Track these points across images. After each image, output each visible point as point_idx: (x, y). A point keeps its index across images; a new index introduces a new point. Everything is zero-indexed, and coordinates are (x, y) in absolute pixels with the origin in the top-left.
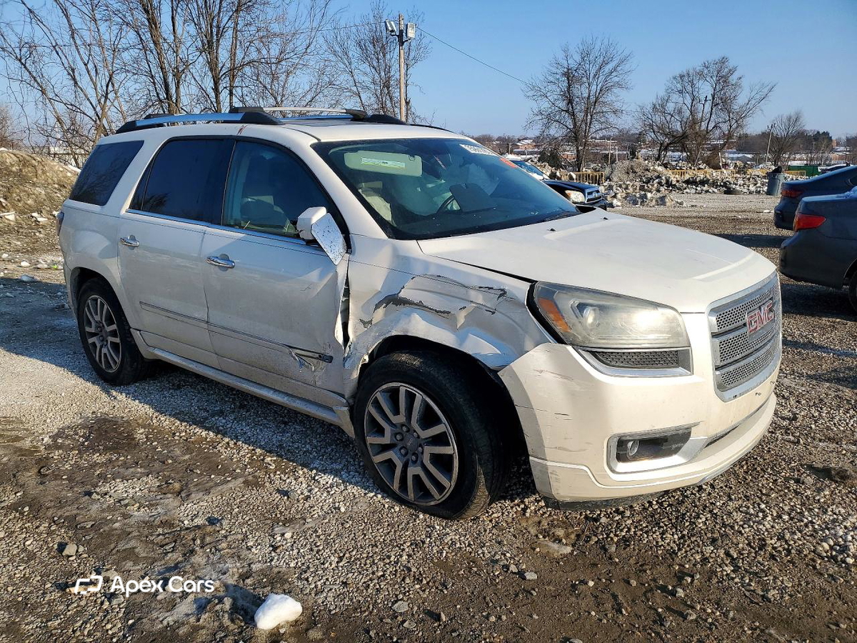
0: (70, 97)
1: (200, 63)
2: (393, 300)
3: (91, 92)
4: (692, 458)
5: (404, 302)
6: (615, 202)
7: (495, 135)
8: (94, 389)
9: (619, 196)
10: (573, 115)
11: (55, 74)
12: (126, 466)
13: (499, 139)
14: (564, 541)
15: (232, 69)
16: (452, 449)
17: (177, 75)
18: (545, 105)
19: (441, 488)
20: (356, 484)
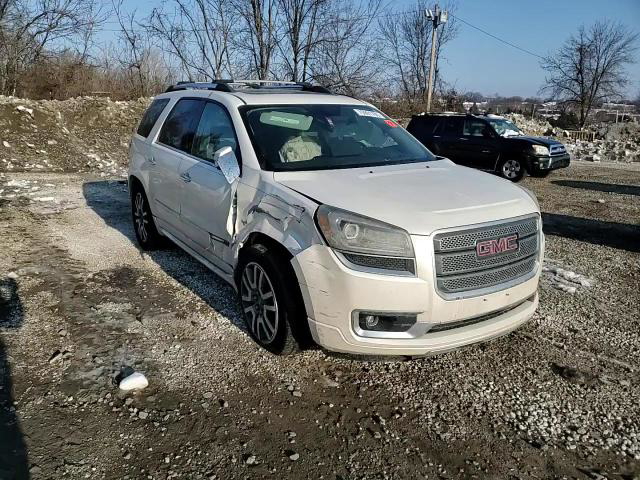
0: (199, 64)
1: (285, 41)
2: (256, 209)
3: (213, 61)
4: (418, 335)
5: (260, 211)
6: (595, 157)
7: (524, 97)
8: (135, 251)
9: (600, 152)
10: (582, 83)
11: (192, 49)
12: (121, 295)
13: (527, 100)
14: (337, 379)
15: (308, 46)
16: (275, 308)
17: (269, 49)
18: (557, 74)
19: (270, 333)
20: (237, 325)
